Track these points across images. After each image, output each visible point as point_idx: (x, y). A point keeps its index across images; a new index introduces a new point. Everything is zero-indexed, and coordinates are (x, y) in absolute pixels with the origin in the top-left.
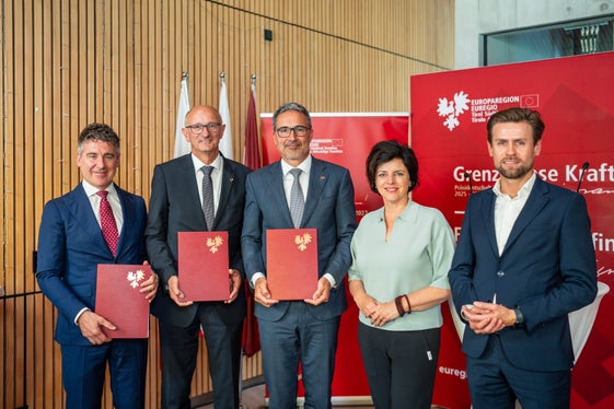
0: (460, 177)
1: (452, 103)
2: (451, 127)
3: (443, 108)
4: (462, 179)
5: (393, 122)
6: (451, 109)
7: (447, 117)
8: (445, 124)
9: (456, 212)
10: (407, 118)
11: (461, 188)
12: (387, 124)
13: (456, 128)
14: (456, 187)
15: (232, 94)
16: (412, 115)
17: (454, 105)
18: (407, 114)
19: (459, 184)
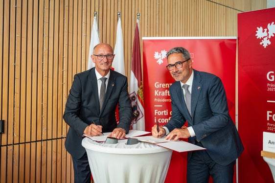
0: (271, 78)
1: (266, 30)
2: (265, 46)
3: (260, 33)
4: (273, 80)
5: (226, 42)
6: (265, 34)
7: (262, 39)
8: (261, 43)
9: (268, 101)
10: (235, 40)
11: (272, 86)
12: (222, 44)
13: (268, 46)
14: (268, 85)
15: (126, 27)
16: (238, 38)
17: (268, 31)
18: (236, 37)
19: (270, 82)
